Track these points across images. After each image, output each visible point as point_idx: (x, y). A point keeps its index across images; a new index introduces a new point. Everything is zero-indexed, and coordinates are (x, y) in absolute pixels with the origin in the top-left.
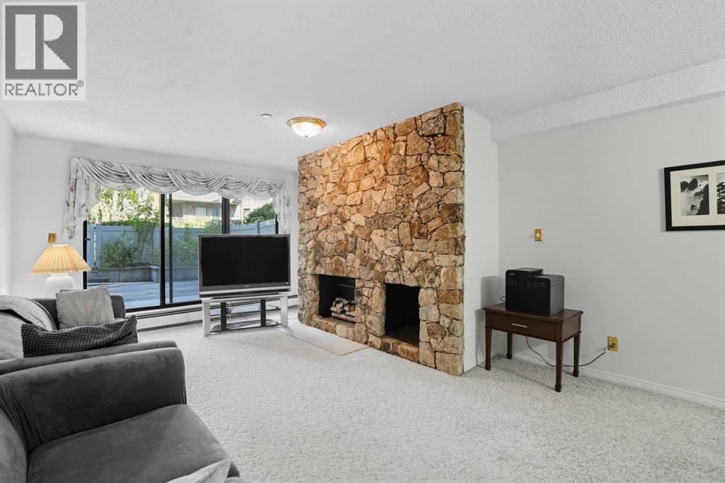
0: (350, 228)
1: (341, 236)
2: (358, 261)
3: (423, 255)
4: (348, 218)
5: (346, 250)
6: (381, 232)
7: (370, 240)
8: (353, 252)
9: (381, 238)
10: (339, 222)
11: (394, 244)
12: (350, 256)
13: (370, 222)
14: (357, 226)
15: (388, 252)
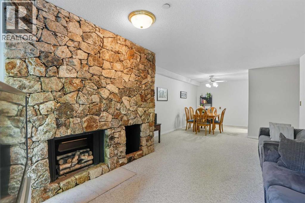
0: (105, 93)
1: (95, 98)
2: (110, 117)
3: (145, 109)
4: (104, 86)
5: (100, 110)
6: (127, 98)
7: (122, 102)
8: (106, 110)
9: (127, 101)
10: (96, 88)
11: (135, 105)
12: (104, 114)
13: (121, 91)
14: (111, 93)
15: (131, 109)
